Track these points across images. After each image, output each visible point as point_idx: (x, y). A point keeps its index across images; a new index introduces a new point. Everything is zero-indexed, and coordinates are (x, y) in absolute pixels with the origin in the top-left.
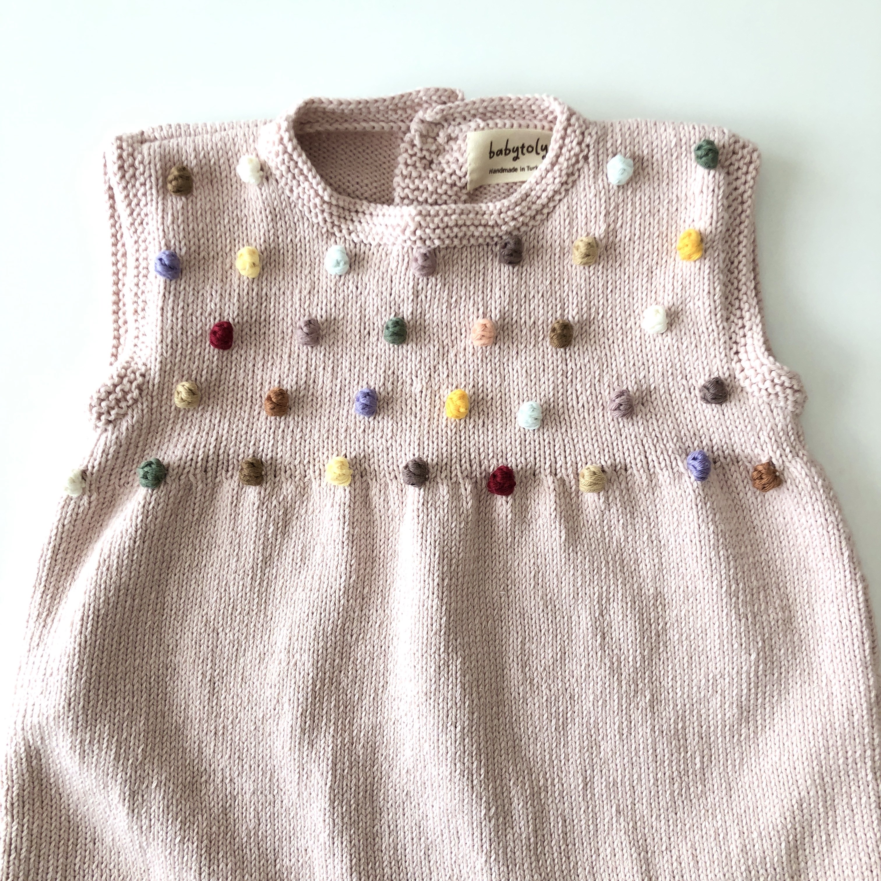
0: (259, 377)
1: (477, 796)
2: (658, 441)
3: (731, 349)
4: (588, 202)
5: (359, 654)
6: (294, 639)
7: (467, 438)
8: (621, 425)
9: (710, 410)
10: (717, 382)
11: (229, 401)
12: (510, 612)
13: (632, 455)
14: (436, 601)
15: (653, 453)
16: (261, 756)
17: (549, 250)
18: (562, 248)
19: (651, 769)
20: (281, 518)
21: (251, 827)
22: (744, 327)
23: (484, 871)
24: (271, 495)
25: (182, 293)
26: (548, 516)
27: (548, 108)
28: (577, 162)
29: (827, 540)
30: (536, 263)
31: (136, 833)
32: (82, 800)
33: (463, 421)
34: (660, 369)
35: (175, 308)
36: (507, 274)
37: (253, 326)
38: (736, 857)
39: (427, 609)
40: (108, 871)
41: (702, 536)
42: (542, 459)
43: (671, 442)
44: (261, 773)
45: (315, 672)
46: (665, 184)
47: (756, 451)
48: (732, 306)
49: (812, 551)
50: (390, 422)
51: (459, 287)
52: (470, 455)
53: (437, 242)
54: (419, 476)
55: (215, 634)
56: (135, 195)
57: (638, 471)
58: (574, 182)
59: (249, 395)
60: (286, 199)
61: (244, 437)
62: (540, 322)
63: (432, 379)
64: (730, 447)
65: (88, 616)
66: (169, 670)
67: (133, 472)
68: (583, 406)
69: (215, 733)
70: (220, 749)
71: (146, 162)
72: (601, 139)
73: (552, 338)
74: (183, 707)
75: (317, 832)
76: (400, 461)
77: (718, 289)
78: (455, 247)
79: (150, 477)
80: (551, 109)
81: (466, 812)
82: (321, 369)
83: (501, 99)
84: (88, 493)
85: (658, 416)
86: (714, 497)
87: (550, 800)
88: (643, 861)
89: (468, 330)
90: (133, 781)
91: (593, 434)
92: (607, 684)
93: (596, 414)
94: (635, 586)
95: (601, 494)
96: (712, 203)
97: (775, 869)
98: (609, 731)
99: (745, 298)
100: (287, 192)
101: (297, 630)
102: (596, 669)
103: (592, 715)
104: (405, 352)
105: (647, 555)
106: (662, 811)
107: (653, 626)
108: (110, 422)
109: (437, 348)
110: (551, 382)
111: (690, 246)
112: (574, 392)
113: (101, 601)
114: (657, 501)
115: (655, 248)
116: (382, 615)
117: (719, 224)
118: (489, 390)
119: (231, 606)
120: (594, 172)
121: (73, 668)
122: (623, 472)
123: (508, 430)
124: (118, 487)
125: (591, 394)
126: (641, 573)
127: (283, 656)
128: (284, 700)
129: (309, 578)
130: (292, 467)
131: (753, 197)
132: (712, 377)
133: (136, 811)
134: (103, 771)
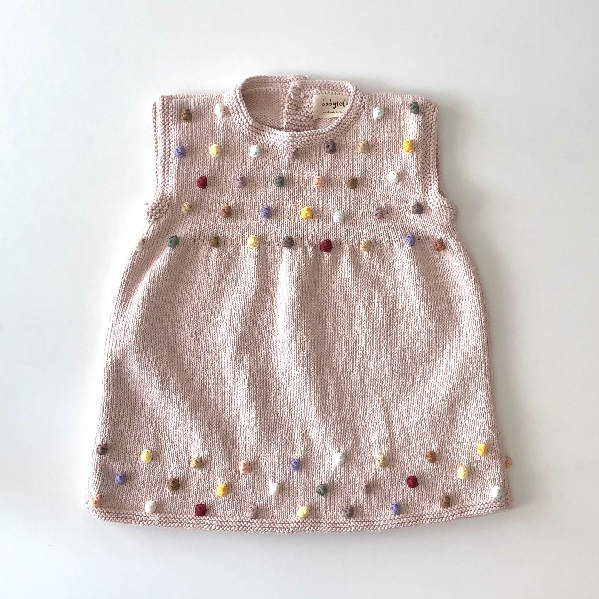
0: (218, 200)
1: (313, 382)
2: (394, 230)
3: (425, 190)
4: (365, 126)
5: (261, 322)
6: (233, 315)
7: (311, 227)
8: (378, 222)
9: (416, 216)
10: (418, 204)
11: (205, 211)
12: (329, 304)
13: (383, 235)
14: (296, 296)
15: (392, 234)
16: (217, 367)
17: (348, 146)
18: (353, 145)
19: (390, 373)
20: (227, 262)
21: (212, 399)
22: (431, 181)
24: (222, 252)
25: (186, 164)
26: (346, 261)
27: (348, 87)
28: (360, 109)
29: (465, 273)
30: (342, 151)
32: (138, 386)
33: (309, 220)
34: (395, 199)
35: (183, 170)
36: (329, 157)
37: (216, 178)
38: (426, 411)
39: (292, 300)
40: (148, 419)
41: (412, 270)
42: (344, 237)
43: (399, 230)
44: (217, 375)
45: (242, 329)
46: (398, 120)
47: (435, 234)
48: (426, 172)
49: (460, 278)
50: (277, 221)
51: (308, 162)
52: (312, 234)
53: (298, 146)
54: (289, 243)
55: (197, 313)
56: (168, 120)
57: (386, 242)
58: (359, 117)
59: (214, 208)
60: (233, 123)
61: (211, 227)
62: (343, 177)
63: (296, 202)
64: (425, 232)
66: (177, 329)
67: (163, 241)
68: (362, 214)
69: (197, 357)
70: (199, 364)
71: (174, 107)
72: (370, 100)
73: (348, 185)
74: (183, 346)
75: (242, 400)
76: (281, 237)
77: (419, 165)
79: (172, 243)
80: (349, 87)
81: (308, 389)
82: (246, 198)
83: (328, 82)
84: (144, 250)
85: (394, 219)
86: (417, 254)
87: (345, 387)
88: (386, 414)
89: (312, 181)
90: (162, 375)
91: (366, 226)
92: (371, 335)
93: (368, 217)
94: (384, 293)
95: (369, 252)
96: (417, 128)
97: (443, 416)
98: (372, 356)
99: (432, 169)
100: (234, 120)
101: (234, 311)
103: (364, 349)
104: (283, 190)
105: (389, 279)
106: (395, 392)
107: (391, 311)
108: (156, 219)
109: (298, 188)
110: (348, 203)
111: (408, 146)
112: (358, 208)
113: (151, 296)
114: (393, 256)
115: (393, 146)
116: (271, 305)
117: (420, 137)
118: (321, 207)
119: (205, 301)
120: (367, 114)
122: (379, 243)
123: (329, 224)
125: (366, 208)
126: (387, 287)
127: (228, 322)
128: (228, 341)
129: (239, 288)
130: (232, 240)
131: (436, 126)
132: (417, 202)
133: (163, 388)
134: (150, 370)
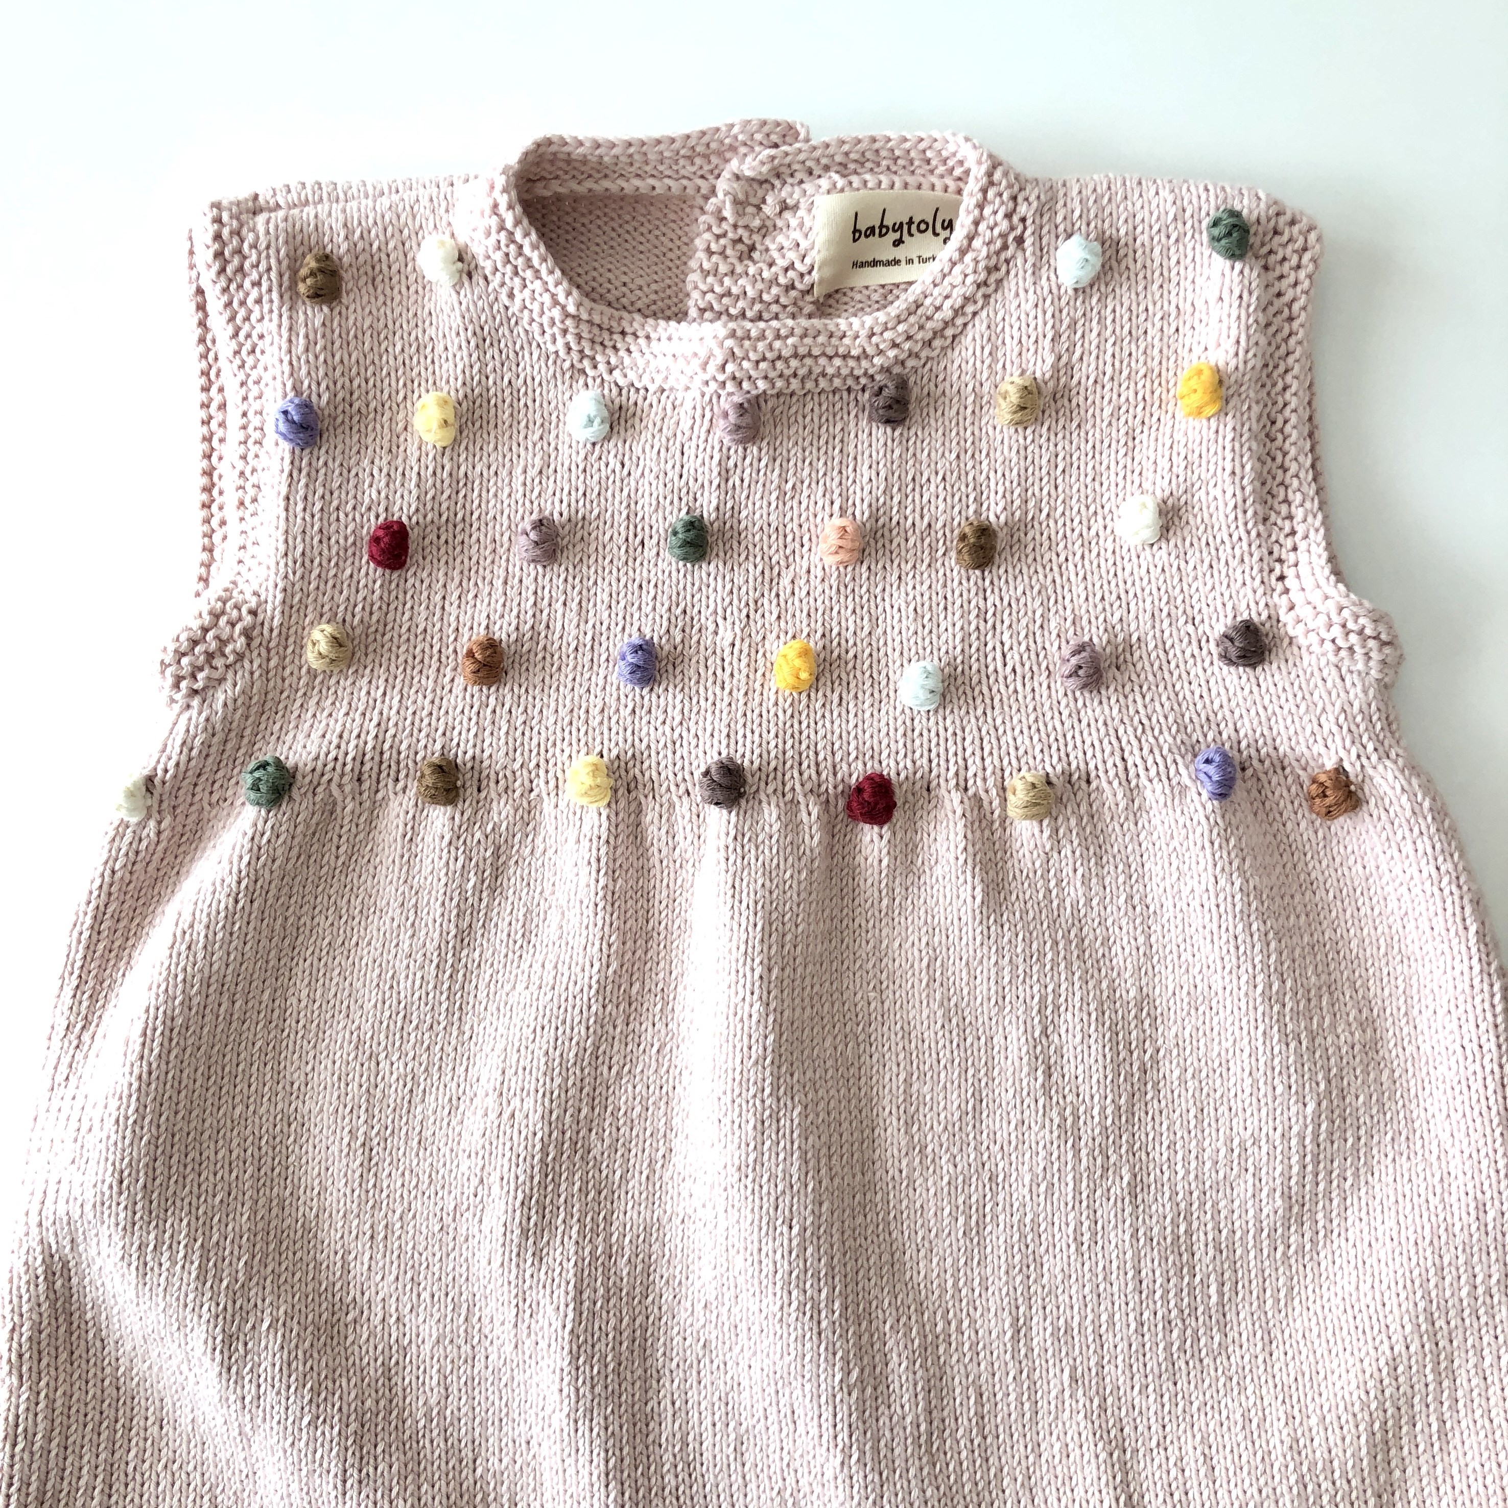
0: (452, 618)
1: (826, 1349)
2: (1144, 731)
3: (1271, 571)
4: (1023, 317)
5: (623, 1099)
6: (510, 1072)
7: (812, 724)
8: (1080, 703)
9: (1235, 677)
10: (1248, 627)
11: (401, 659)
12: (885, 1028)
13: (1099, 755)
14: (757, 1006)
15: (1136, 751)
16: (450, 1277)
17: (955, 400)
18: (978, 397)
19: (1131, 1305)
20: (489, 862)
21: (433, 1401)
22: (1293, 533)
23: (840, 1480)
24: (471, 822)
25: (323, 471)
26: (952, 861)
27: (954, 154)
28: (1005, 247)
29: (1439, 904)
30: (932, 422)
31: (233, 1407)
32: (140, 1351)
33: (804, 695)
34: (1148, 607)
35: (310, 498)
36: (882, 441)
37: (443, 529)
38: (1281, 1459)
39: (742, 1020)
40: (184, 1476)
41: (1222, 896)
42: (942, 763)
43: (1166, 733)
44: (450, 1308)
45: (546, 1130)
46: (1155, 286)
47: (1315, 749)
48: (1273, 496)
49: (1413, 922)
50: (679, 697)
51: (799, 464)
52: (816, 753)
53: (762, 385)
54: (728, 788)
55: (373, 1064)
56: (243, 303)
57: (1110, 783)
58: (999, 282)
59: (436, 649)
60: (502, 310)
61: (426, 721)
62: (940, 524)
63: (752, 623)
64: (1269, 741)
65: (155, 1030)
66: (293, 1127)
67: (233, 781)
68: (1014, 670)
69: (372, 1237)
70: (381, 1264)
71: (262, 245)
72: (1046, 208)
73: (959, 552)
74: (316, 1192)
75: (549, 1410)
76: (695, 764)
77: (1248, 468)
78: (792, 394)
79: (263, 788)
80: (959, 157)
81: (808, 1376)
82: (559, 606)
83: (874, 140)
84: (156, 815)
85: (1145, 688)
86: (1241, 830)
87: (955, 1358)
88: (1117, 1467)
89: (814, 539)
90: (228, 1317)
91: (1032, 718)
92: (1055, 1155)
93: (1036, 684)
94: (1104, 985)
95: (1045, 823)
96: (1239, 317)
97: (1349, 1482)
98: (1057, 1237)
99: (1295, 482)
100: (504, 298)
101: (515, 1057)
102: (1035, 1128)
103: (1028, 1209)
104: (704, 575)
105: (1124, 930)
106: (1150, 1378)
107: (1135, 1055)
108: (196, 692)
109: (760, 568)
110: (957, 628)
111: (1200, 391)
112: (998, 646)
113: (177, 1002)
114: (1142, 837)
115: (1140, 396)
116: (663, 1032)
117: (1250, 355)
118: (851, 642)
119: (402, 1014)
120: (1034, 265)
121: (127, 1118)
122: (1084, 785)
123: (883, 712)
124: (207, 807)
125: (1028, 649)
126: (1115, 962)
127: (491, 1102)
128: (492, 1179)
129: (537, 967)
130: (508, 773)
131: (1309, 308)
132: (1239, 619)
133: (234, 1369)
134: (178, 1299)
